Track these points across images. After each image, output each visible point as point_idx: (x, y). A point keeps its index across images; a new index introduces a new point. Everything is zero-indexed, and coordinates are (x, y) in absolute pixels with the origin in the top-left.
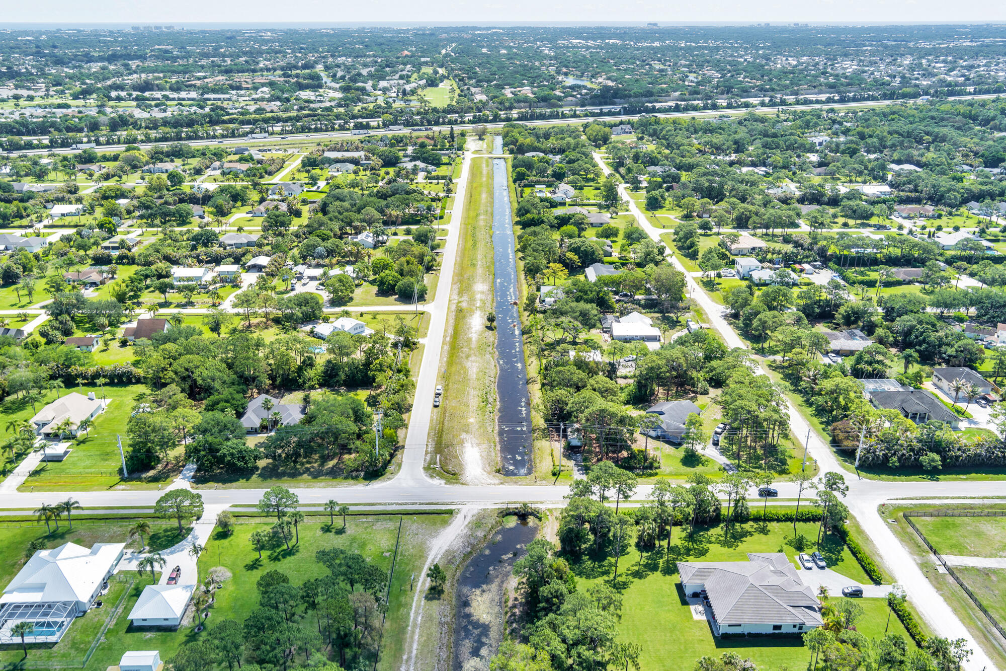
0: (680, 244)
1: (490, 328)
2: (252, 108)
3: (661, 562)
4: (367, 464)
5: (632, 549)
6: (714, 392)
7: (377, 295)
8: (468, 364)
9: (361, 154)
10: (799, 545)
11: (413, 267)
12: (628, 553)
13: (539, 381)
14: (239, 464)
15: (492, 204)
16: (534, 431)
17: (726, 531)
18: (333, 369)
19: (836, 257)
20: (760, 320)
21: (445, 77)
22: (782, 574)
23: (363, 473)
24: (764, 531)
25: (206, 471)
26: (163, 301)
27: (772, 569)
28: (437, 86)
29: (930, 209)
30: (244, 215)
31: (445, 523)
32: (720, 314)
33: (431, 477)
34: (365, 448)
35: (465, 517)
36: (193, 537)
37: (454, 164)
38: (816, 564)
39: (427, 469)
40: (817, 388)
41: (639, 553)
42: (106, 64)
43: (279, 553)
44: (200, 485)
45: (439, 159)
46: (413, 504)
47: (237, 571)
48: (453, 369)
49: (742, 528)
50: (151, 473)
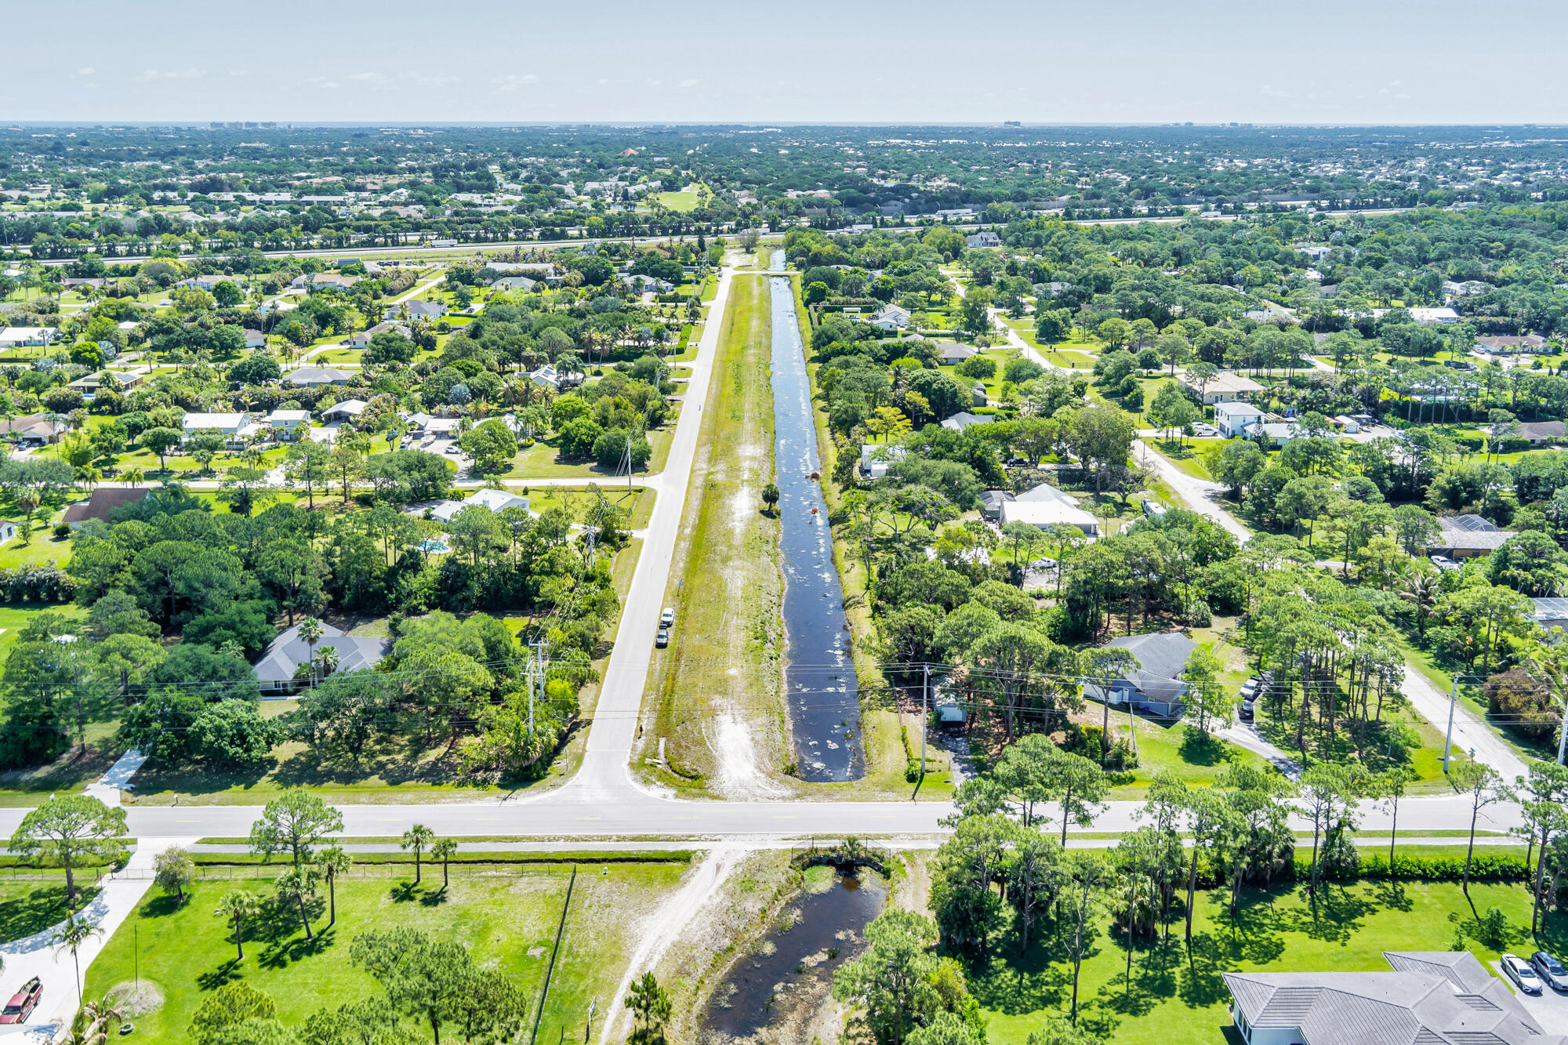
0: (1107, 389)
1: (768, 514)
2: (377, 212)
3: (1178, 973)
4: (508, 752)
5: (1104, 942)
6: (1220, 624)
7: (558, 462)
8: (727, 573)
9: (549, 267)
10: (1493, 936)
11: (626, 414)
12: (1096, 952)
13: (868, 603)
14: (232, 750)
15: (769, 333)
16: (862, 694)
17: (1313, 902)
18: (458, 575)
19: (1396, 405)
20: (1291, 491)
21: (691, 179)
22: (1485, 1003)
23: (498, 775)
24: (1399, 902)
25: (162, 767)
26: (158, 468)
27: (1459, 991)
28: (678, 189)
29: (1536, 339)
30: (337, 347)
31: (673, 882)
32: (1203, 494)
33: (646, 782)
34: (507, 719)
35: (718, 867)
36: (96, 911)
37: (703, 281)
38: (1548, 981)
39: (637, 766)
40: (1434, 611)
41: (1121, 952)
42: (158, 163)
43: (286, 948)
44: (143, 798)
45: (679, 275)
46: (602, 839)
47: (178, 992)
48: (697, 581)
49: (1347, 896)
50: (43, 772)
